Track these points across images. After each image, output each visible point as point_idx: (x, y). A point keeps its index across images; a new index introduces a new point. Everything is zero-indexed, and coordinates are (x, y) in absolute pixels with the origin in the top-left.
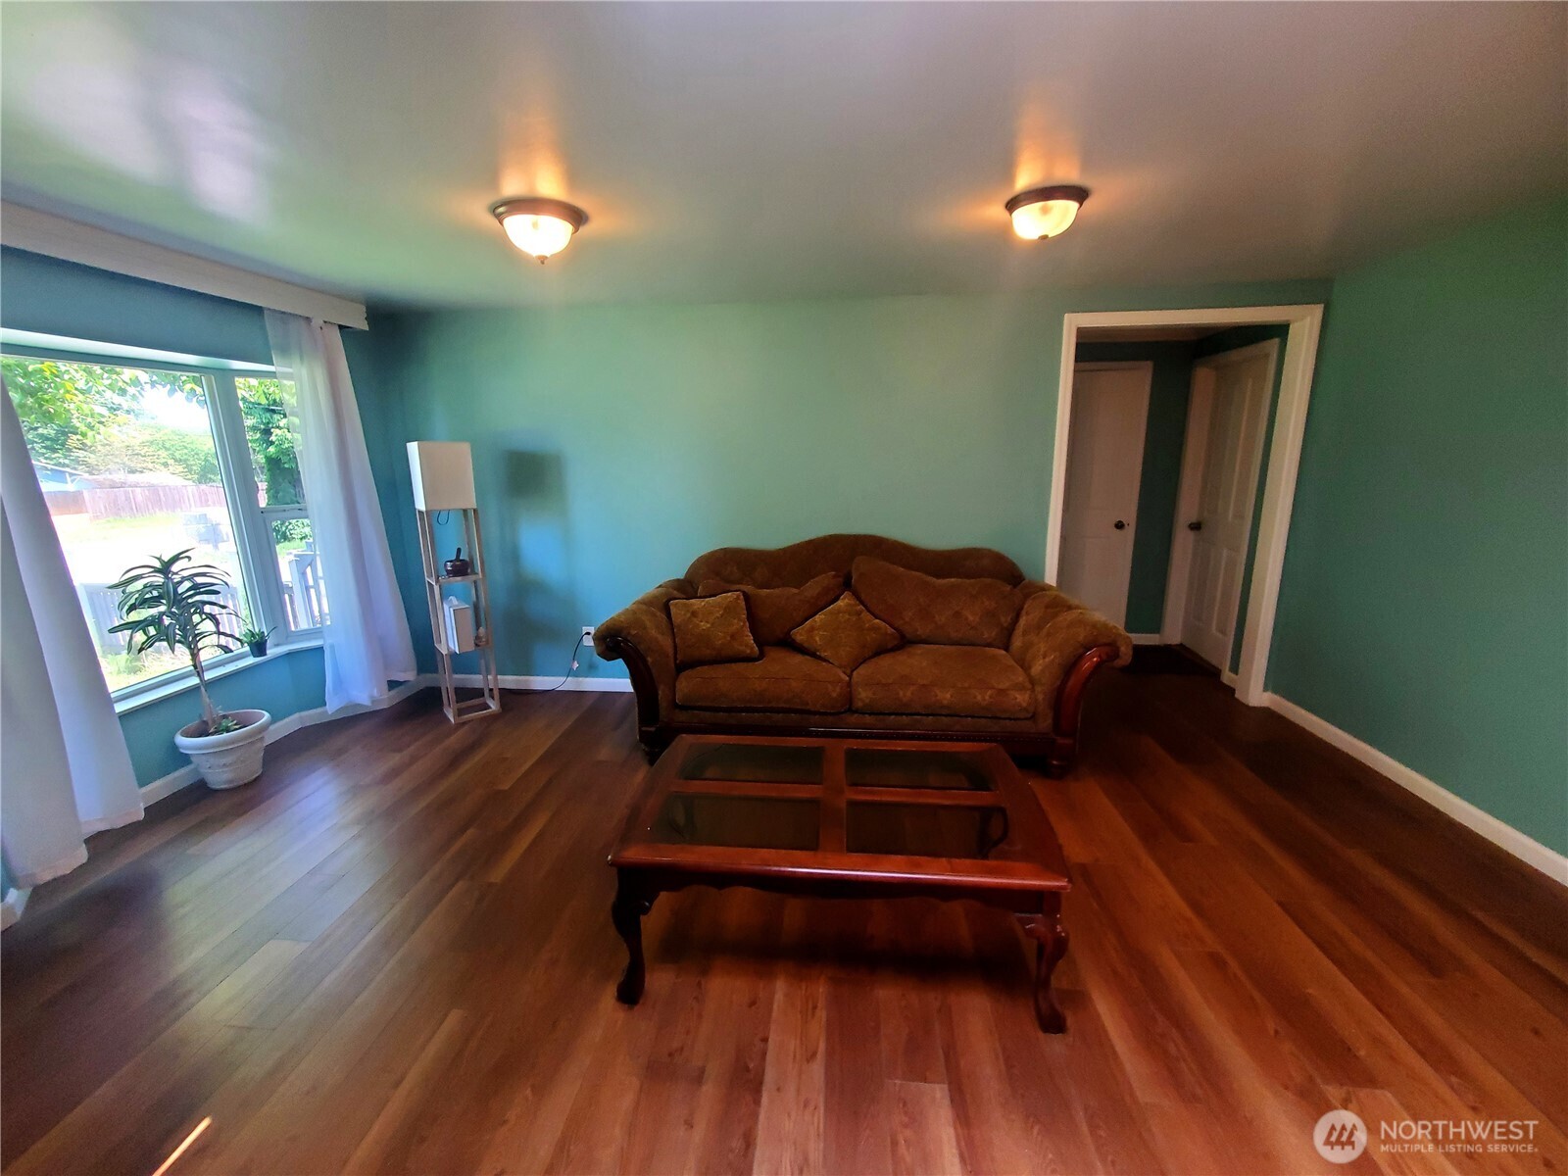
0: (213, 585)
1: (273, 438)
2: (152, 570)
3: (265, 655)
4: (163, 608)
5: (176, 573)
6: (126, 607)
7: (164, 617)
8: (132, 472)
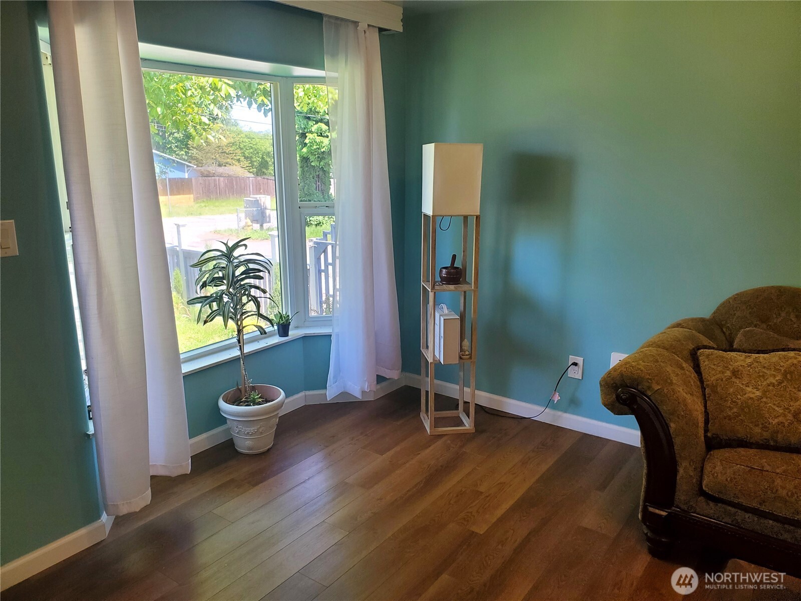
0: (260, 271)
1: (307, 141)
2: (221, 254)
3: (288, 336)
4: (224, 287)
5: (237, 258)
6: (201, 283)
7: (224, 296)
8: (220, 165)
